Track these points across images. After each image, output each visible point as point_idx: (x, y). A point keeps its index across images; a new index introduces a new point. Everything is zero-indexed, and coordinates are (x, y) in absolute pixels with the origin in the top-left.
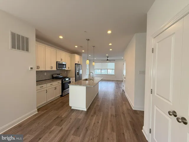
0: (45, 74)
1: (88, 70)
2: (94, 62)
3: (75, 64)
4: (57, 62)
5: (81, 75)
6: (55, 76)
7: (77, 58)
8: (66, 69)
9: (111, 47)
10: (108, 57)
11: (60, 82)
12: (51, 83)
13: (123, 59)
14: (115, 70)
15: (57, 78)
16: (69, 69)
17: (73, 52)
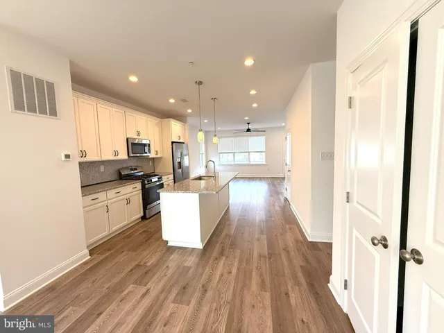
0: (102, 168)
1: (204, 156)
2: (215, 135)
3: (173, 143)
4: (127, 139)
5: (188, 167)
6: (125, 172)
7: (176, 129)
8: (152, 155)
9: (254, 99)
10: (248, 124)
11: (138, 185)
12: (117, 190)
13: (284, 127)
14: (268, 152)
15: (130, 178)
16: (158, 156)
17: (164, 114)
